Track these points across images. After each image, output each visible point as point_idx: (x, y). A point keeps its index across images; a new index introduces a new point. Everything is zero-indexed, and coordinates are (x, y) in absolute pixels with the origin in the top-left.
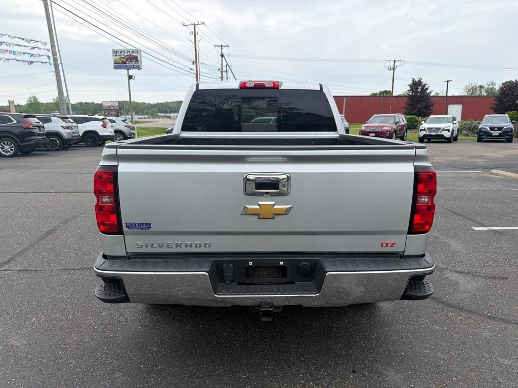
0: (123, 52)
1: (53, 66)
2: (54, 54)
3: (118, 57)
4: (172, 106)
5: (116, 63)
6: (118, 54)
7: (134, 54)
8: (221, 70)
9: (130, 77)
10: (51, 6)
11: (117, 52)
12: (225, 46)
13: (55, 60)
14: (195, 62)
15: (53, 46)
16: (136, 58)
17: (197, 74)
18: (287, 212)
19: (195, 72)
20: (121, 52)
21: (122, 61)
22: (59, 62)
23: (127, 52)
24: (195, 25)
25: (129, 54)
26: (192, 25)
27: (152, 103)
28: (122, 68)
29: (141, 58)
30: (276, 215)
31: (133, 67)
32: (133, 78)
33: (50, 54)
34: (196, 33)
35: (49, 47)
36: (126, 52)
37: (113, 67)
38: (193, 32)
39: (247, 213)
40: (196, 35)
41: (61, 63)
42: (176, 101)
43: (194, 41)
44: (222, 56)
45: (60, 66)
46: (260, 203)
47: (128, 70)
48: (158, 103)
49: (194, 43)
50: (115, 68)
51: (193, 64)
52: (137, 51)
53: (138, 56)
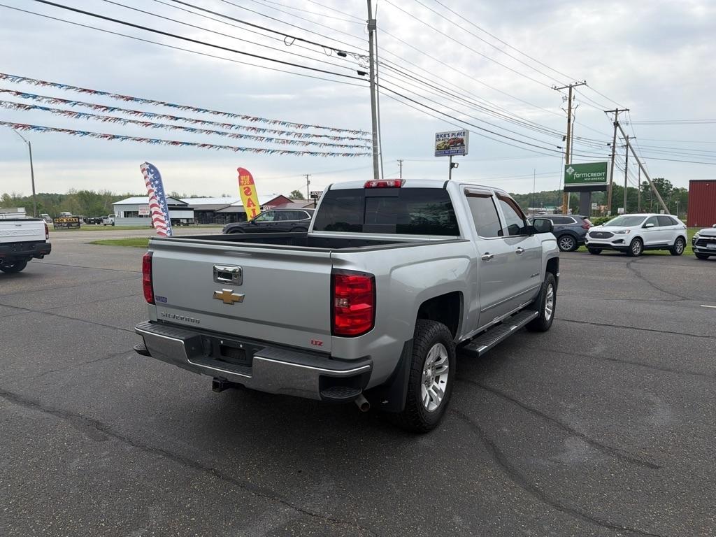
0: (447, 136)
1: (372, 157)
2: (375, 143)
3: (441, 142)
4: (551, 197)
5: (438, 149)
6: (441, 139)
7: (460, 137)
8: (612, 145)
9: (452, 165)
10: (378, 91)
11: (441, 136)
12: (623, 110)
13: (375, 150)
14: (567, 138)
15: (374, 135)
16: (461, 141)
17: (568, 154)
18: (241, 300)
19: (565, 151)
20: (445, 136)
21: (446, 146)
22: (379, 152)
23: (452, 135)
24: (571, 87)
25: (454, 137)
26: (567, 87)
27: (521, 193)
28: (444, 154)
29: (468, 141)
30: (234, 301)
31: (457, 153)
32: (456, 165)
33: (371, 145)
34: (573, 96)
35: (370, 137)
36: (450, 135)
37: (434, 153)
38: (568, 97)
39: (216, 296)
40: (572, 100)
41: (381, 153)
42: (556, 190)
43: (567, 108)
44: (616, 124)
45: (379, 156)
46: (224, 290)
47: (451, 156)
48: (530, 194)
49: (567, 111)
50: (437, 155)
51: (564, 140)
52: (464, 133)
53: (464, 138)
